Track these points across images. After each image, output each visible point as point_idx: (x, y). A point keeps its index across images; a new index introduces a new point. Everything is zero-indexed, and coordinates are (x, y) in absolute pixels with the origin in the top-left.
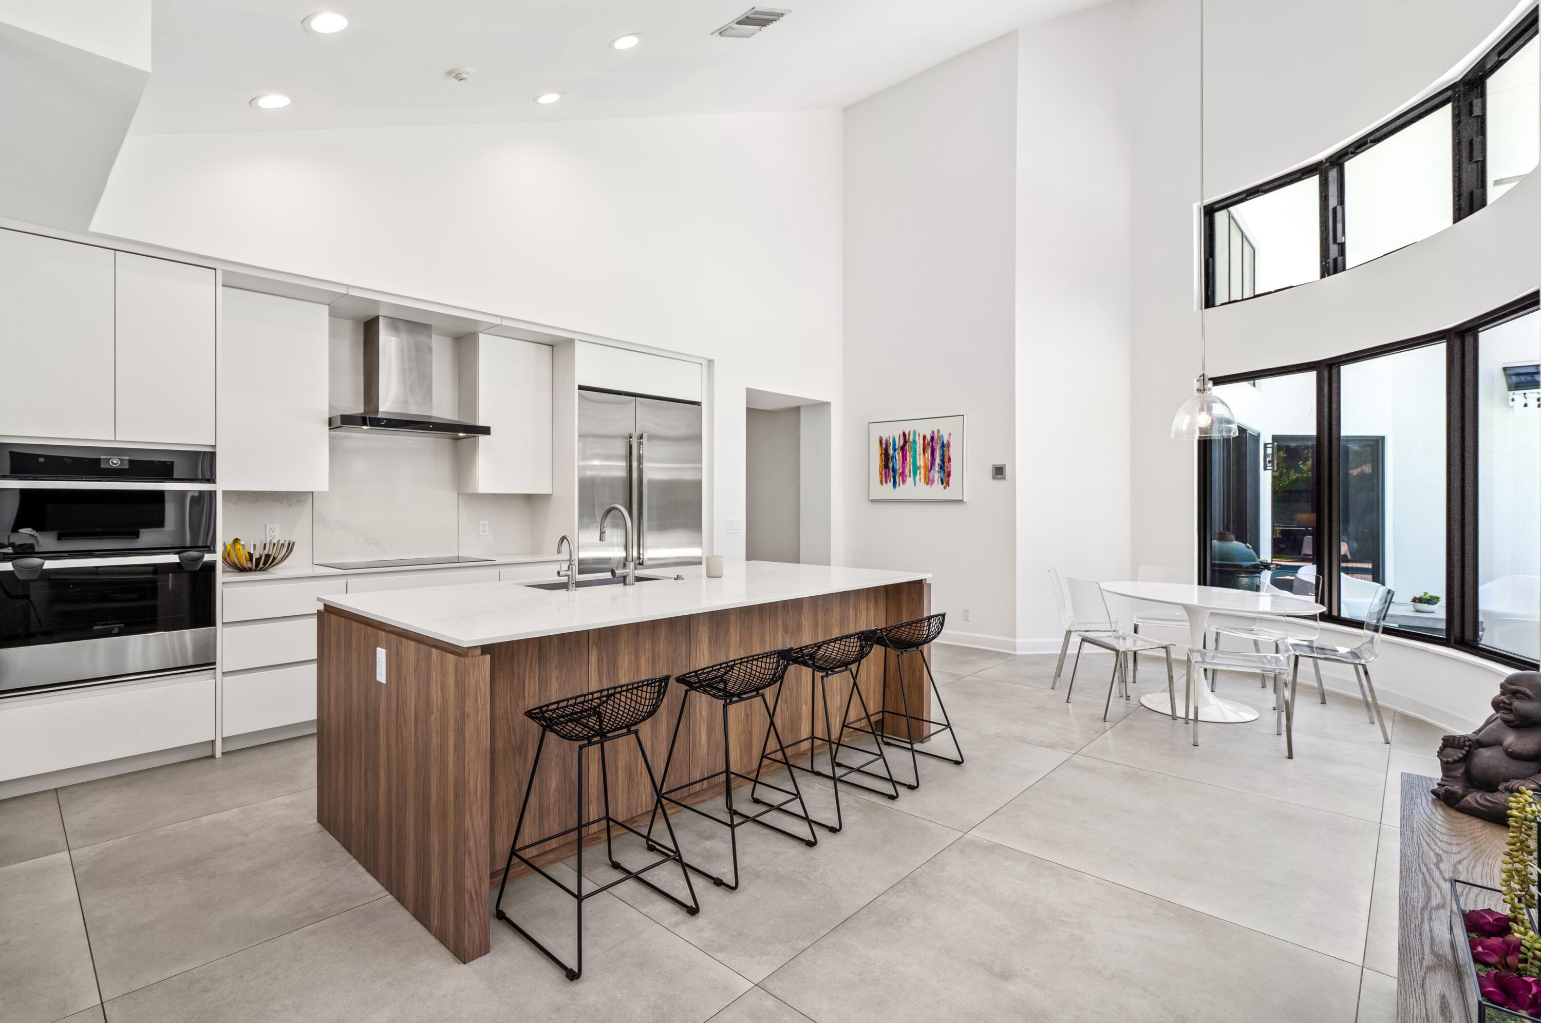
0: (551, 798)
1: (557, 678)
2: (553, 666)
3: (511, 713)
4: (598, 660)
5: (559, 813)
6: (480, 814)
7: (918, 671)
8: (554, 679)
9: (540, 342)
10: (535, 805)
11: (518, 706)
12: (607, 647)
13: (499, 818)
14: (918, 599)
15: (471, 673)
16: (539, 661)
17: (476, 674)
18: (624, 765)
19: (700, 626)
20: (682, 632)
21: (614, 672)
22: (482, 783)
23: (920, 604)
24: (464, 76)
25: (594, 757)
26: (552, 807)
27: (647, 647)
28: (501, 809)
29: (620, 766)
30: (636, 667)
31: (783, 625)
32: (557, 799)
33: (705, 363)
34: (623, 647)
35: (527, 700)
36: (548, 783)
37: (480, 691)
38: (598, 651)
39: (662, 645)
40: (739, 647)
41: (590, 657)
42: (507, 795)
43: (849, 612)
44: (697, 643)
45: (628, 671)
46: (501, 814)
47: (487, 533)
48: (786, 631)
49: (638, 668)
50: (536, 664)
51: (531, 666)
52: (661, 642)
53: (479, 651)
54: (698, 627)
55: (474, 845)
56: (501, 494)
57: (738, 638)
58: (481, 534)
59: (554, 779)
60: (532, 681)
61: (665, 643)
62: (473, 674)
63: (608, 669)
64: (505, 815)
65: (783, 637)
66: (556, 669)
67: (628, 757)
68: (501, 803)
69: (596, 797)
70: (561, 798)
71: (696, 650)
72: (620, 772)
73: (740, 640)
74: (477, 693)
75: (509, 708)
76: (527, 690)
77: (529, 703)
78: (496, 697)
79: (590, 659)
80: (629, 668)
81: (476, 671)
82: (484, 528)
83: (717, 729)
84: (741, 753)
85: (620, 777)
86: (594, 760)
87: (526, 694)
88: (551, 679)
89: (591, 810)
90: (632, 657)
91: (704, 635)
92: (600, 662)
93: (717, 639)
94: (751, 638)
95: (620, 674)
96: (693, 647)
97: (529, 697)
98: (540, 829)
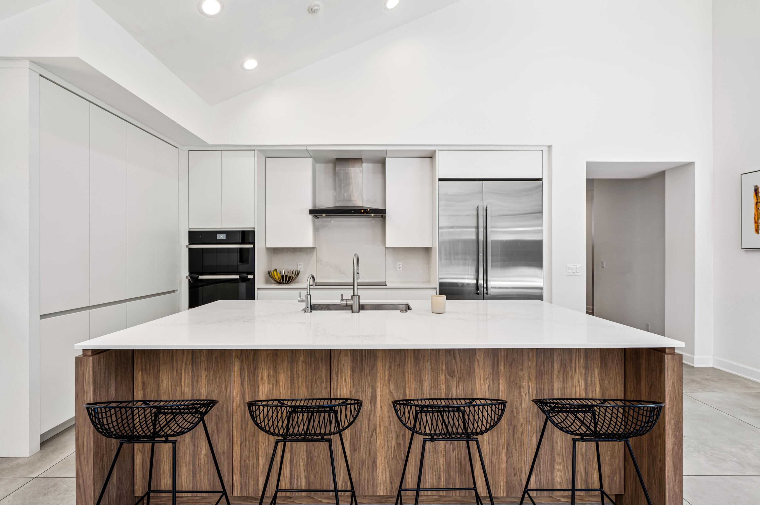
0: (202, 460)
1: (206, 376)
2: (203, 368)
3: (172, 394)
4: (240, 369)
5: (208, 473)
6: (86, 462)
7: (658, 461)
8: (204, 377)
9: (421, 156)
10: (189, 461)
11: (177, 390)
12: (248, 361)
13: (163, 462)
14: (658, 370)
15: (79, 367)
16: (192, 363)
17: (82, 368)
18: (264, 453)
19: (341, 357)
20: (322, 359)
21: (254, 381)
22: (87, 441)
23: (660, 377)
24: (315, 8)
25: (237, 441)
26: (202, 466)
27: (286, 366)
28: (165, 456)
29: (260, 453)
30: (275, 381)
31: (447, 368)
32: (206, 462)
33: (545, 149)
34: (263, 363)
35: (183, 388)
36: (199, 449)
37: (85, 379)
38: (240, 362)
39: (300, 367)
40: (389, 381)
41: (233, 366)
42: (169, 448)
43: (553, 367)
44: (338, 371)
45: (268, 382)
46: (165, 460)
47: (401, 270)
48: (451, 374)
49: (277, 381)
50: (190, 364)
51: (186, 365)
52: (300, 364)
53: (90, 353)
54: (339, 357)
55: (82, 482)
56: (410, 247)
57: (387, 373)
58: (398, 270)
59: (204, 448)
60: (187, 375)
61: (304, 366)
62: (81, 368)
63: (249, 377)
64: (168, 461)
65: (447, 380)
66: (205, 371)
67: (267, 448)
68: (165, 452)
69: (239, 470)
70: (209, 462)
71: (338, 377)
72: (260, 458)
73: (390, 376)
74: (83, 381)
75: (170, 390)
76: (183, 380)
77: (184, 389)
78: (161, 381)
79: (233, 368)
80: (268, 380)
81: (82, 366)
82: (400, 267)
83: (362, 448)
84: (391, 476)
85: (260, 462)
86: (237, 443)
87: (183, 384)
88: (201, 377)
89: (235, 479)
90: (272, 372)
91: (346, 364)
92: (242, 371)
93: (361, 370)
94: (404, 375)
95: (260, 383)
96: (334, 373)
97: (185, 386)
98: (193, 479)
